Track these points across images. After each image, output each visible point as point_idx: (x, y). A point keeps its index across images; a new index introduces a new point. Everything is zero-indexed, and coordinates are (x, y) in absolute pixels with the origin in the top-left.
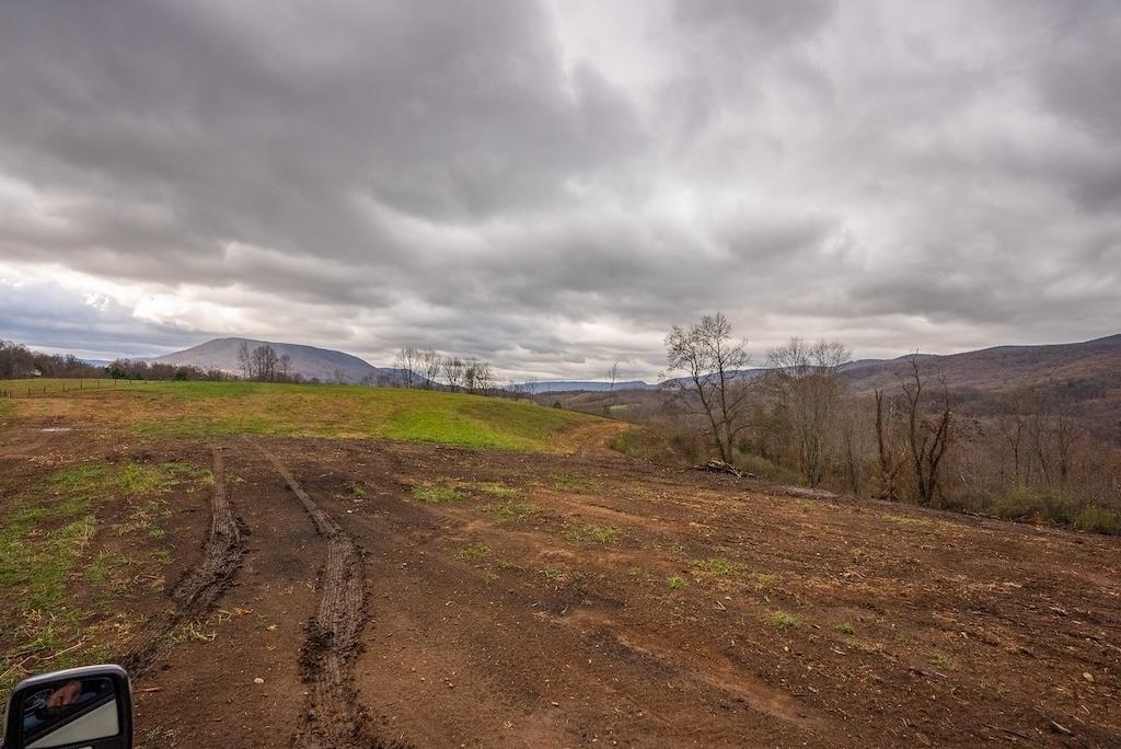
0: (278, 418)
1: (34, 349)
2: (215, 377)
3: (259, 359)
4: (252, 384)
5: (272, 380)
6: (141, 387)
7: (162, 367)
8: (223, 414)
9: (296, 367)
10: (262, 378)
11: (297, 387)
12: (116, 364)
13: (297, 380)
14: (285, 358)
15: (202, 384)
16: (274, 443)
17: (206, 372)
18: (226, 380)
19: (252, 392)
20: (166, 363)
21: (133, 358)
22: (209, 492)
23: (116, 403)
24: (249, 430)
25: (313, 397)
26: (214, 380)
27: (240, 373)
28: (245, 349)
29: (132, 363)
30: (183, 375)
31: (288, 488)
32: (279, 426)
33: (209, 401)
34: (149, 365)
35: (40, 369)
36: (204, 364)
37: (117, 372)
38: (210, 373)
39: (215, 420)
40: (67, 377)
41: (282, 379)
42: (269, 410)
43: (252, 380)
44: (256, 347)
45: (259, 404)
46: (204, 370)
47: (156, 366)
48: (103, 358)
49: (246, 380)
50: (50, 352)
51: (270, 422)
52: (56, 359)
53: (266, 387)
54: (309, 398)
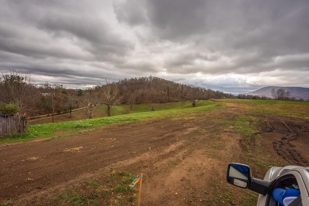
0: (284, 111)
1: (224, 92)
2: (264, 98)
3: (279, 93)
4: (276, 101)
5: (283, 100)
6: (246, 101)
7: (249, 95)
8: (267, 109)
9: (292, 95)
10: (279, 99)
11: (292, 102)
12: (239, 95)
13: (293, 100)
14: (288, 92)
15: (261, 100)
16: (281, 117)
17: (261, 97)
18: (267, 99)
19: (276, 103)
20: (250, 94)
21: (242, 93)
22: (266, 122)
23: (242, 105)
24: (274, 113)
25: (298, 105)
26: (263, 99)
27: (272, 97)
28: (274, 90)
29: (242, 95)
30: (255, 98)
31: (284, 125)
32: (283, 113)
33: (263, 105)
34: (246, 95)
35: (225, 97)
36: (260, 95)
37: (239, 97)
38: (262, 97)
39: (265, 110)
40: (230, 98)
41: (287, 99)
42: (281, 109)
43: (276, 99)
44: (278, 89)
45: (278, 107)
46: (260, 96)
47: (248, 96)
48: (236, 94)
49: (274, 99)
50: (227, 93)
51: (281, 112)
52: (228, 94)
53: (280, 102)
54: (296, 106)
